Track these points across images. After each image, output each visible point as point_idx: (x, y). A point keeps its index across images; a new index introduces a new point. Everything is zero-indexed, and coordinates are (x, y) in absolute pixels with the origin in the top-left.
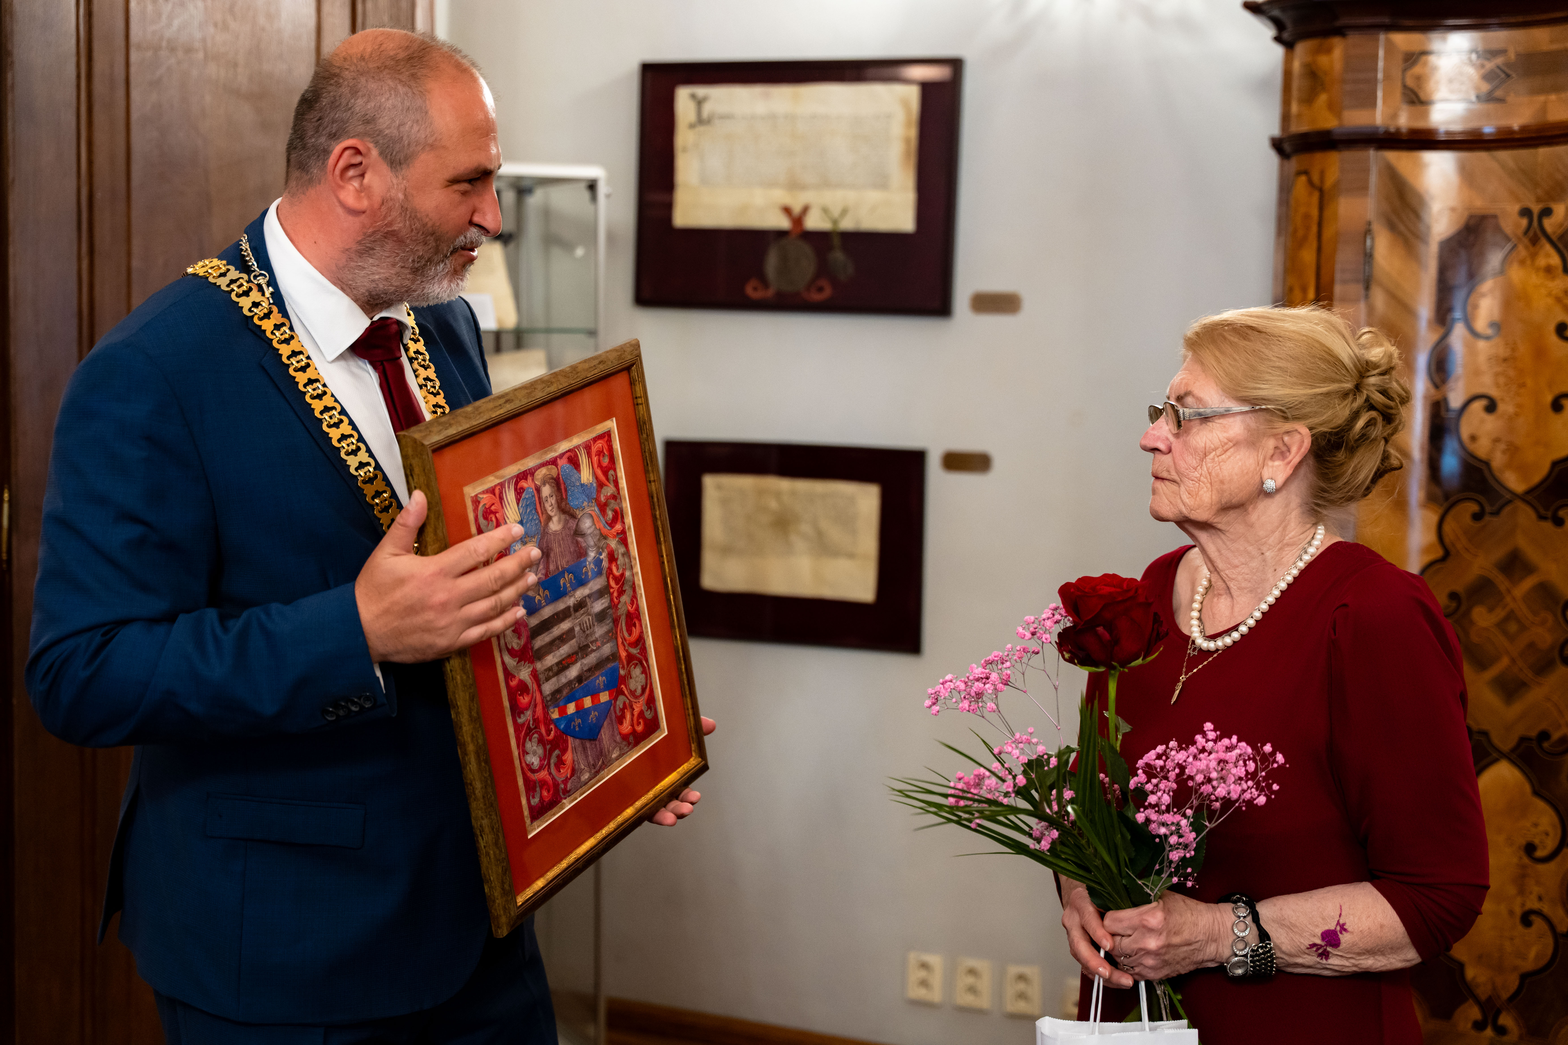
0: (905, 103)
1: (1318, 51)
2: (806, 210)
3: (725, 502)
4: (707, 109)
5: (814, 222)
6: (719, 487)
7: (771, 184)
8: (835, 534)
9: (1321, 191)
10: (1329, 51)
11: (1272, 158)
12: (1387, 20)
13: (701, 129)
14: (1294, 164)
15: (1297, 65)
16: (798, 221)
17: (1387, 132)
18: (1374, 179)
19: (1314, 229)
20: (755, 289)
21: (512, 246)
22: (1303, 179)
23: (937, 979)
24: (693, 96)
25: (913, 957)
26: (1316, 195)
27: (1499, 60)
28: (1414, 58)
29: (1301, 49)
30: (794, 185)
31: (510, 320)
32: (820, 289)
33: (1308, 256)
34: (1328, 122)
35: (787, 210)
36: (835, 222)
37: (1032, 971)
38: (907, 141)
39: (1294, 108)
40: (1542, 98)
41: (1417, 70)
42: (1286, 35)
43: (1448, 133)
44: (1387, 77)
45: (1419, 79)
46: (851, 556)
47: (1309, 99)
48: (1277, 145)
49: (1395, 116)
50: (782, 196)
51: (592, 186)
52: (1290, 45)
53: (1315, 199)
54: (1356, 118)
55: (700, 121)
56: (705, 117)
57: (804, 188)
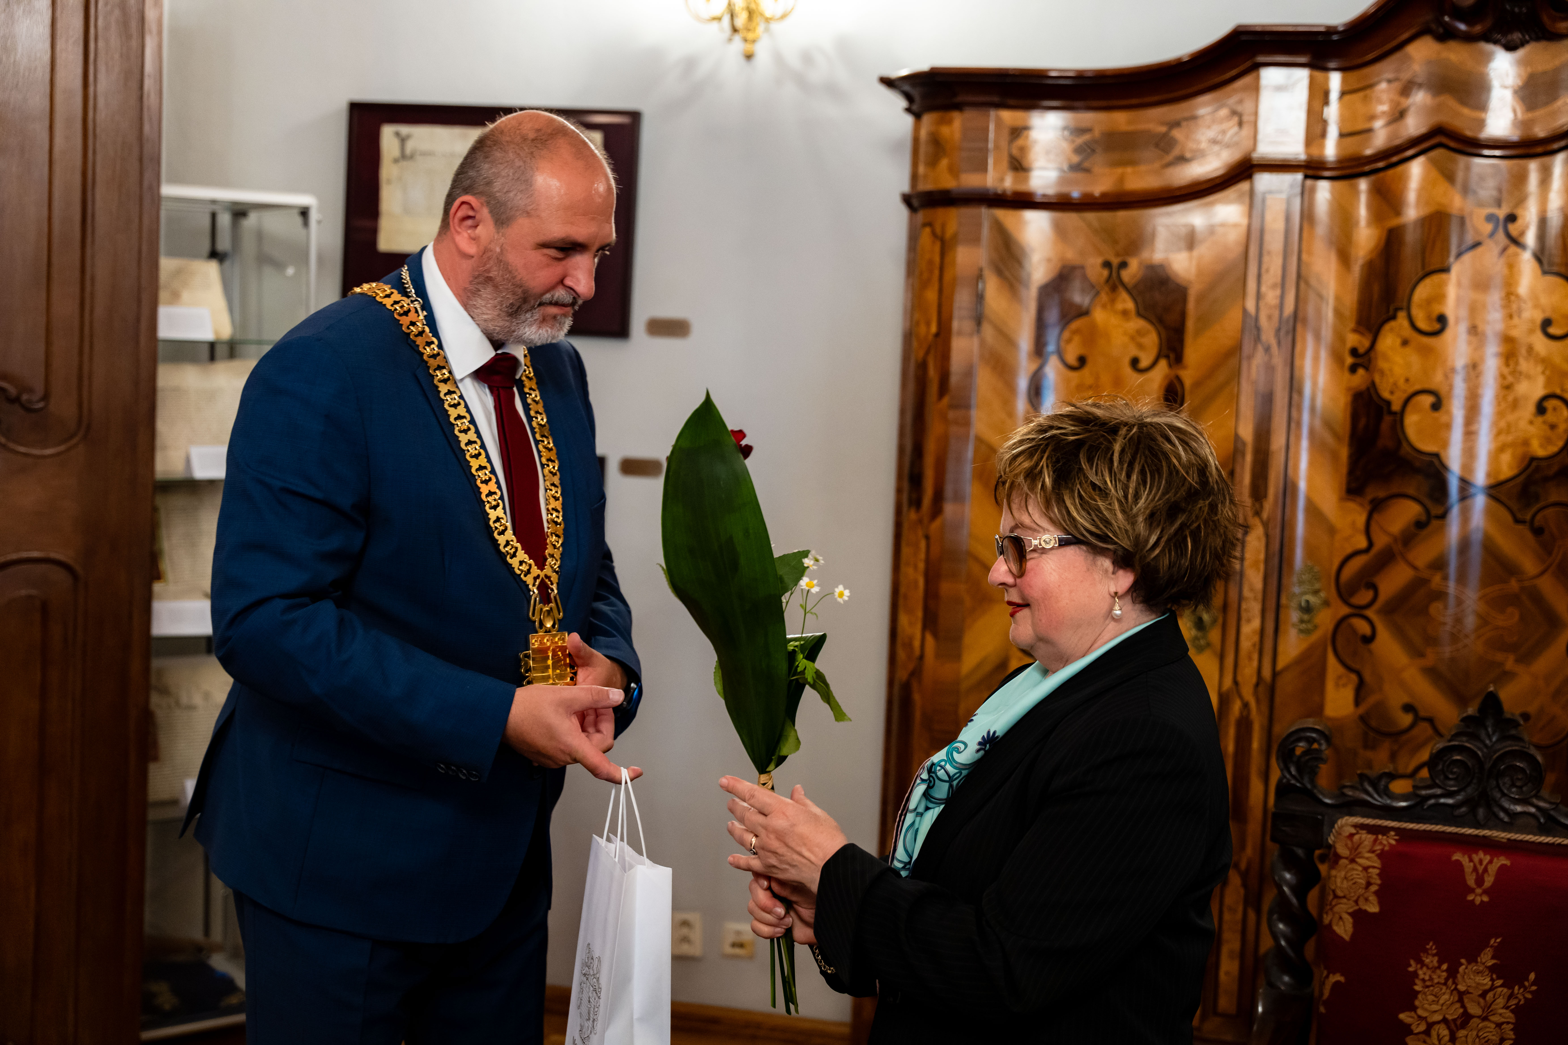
1: (941, 122)
4: (410, 146)
9: (942, 240)
10: (949, 122)
11: (903, 212)
12: (996, 99)
13: (404, 164)
14: (920, 216)
15: (923, 133)
17: (996, 194)
18: (986, 231)
19: (937, 272)
21: (227, 263)
22: (928, 230)
26: (939, 243)
27: (1087, 137)
28: (1018, 132)
29: (928, 119)
31: (226, 331)
33: (931, 295)
34: (948, 183)
37: (693, 918)
39: (921, 169)
40: (1120, 170)
41: (1020, 142)
42: (915, 107)
43: (1044, 196)
44: (997, 147)
45: (1023, 150)
47: (933, 162)
48: (907, 200)
49: (1002, 180)
51: (304, 213)
52: (917, 116)
53: (937, 248)
54: (971, 181)
55: (404, 156)
56: (408, 153)
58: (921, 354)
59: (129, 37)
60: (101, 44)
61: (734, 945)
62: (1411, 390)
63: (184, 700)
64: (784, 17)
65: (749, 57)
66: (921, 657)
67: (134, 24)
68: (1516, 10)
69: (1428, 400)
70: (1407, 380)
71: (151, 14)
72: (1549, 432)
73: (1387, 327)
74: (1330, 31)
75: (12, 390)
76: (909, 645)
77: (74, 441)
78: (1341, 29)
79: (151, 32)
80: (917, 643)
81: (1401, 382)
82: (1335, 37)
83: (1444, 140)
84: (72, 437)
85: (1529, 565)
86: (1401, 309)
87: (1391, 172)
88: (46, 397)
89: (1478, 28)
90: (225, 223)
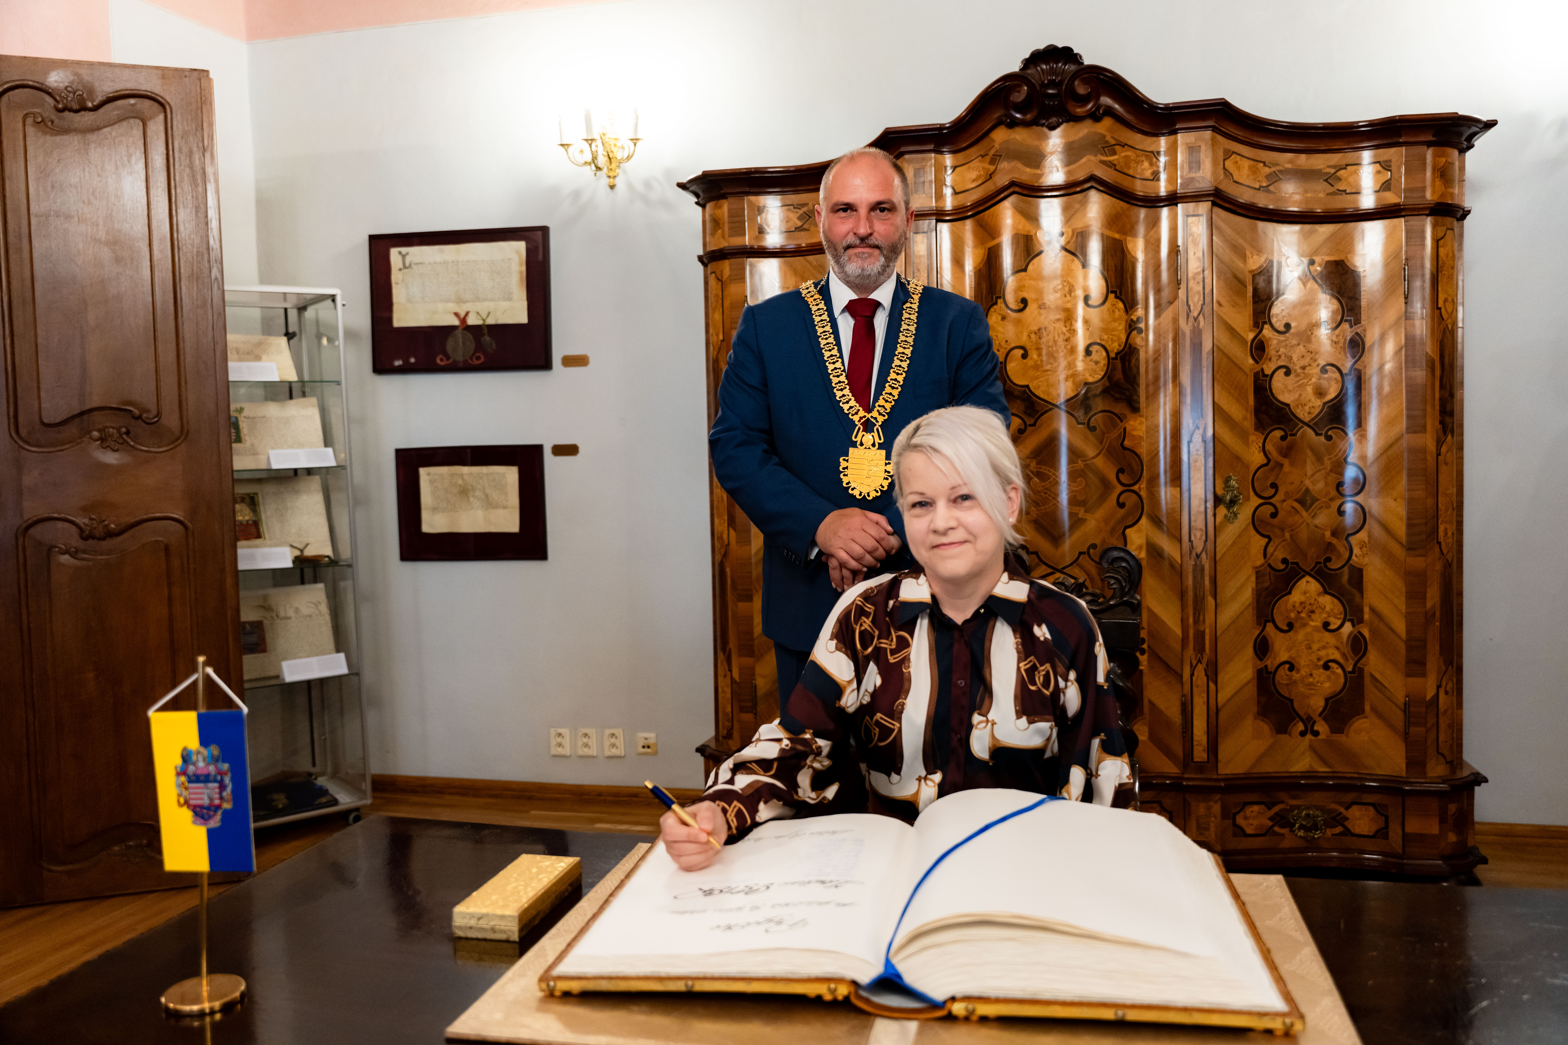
0: (518, 252)
1: (716, 208)
2: (467, 314)
3: (432, 482)
4: (408, 260)
5: (472, 321)
6: (428, 474)
7: (447, 301)
8: (495, 495)
9: (722, 281)
10: (720, 207)
11: (701, 267)
12: (747, 189)
13: (406, 271)
14: (709, 268)
15: (707, 216)
16: (463, 320)
17: (751, 249)
18: (748, 273)
19: (720, 301)
20: (441, 360)
21: (293, 339)
22: (714, 275)
23: (567, 742)
24: (400, 253)
25: (553, 731)
26: (720, 283)
27: (805, 209)
28: (758, 209)
29: (709, 206)
30: (460, 301)
31: (295, 375)
32: (478, 358)
34: (723, 244)
35: (456, 314)
36: (484, 320)
37: (618, 732)
38: (521, 273)
39: (708, 239)
41: (760, 216)
42: (701, 201)
43: (774, 249)
44: (749, 220)
45: (761, 221)
46: (505, 507)
47: (713, 234)
48: (700, 259)
49: (752, 240)
50: (453, 307)
51: (333, 298)
52: (703, 206)
53: (719, 287)
54: (736, 242)
55: (405, 267)
56: (407, 264)
57: (465, 302)
58: (715, 353)
59: (196, 185)
60: (178, 191)
61: (644, 747)
62: (1009, 348)
63: (282, 614)
64: (629, 158)
65: (612, 187)
66: (728, 545)
67: (199, 177)
68: (1051, 103)
69: (1019, 352)
70: (1007, 341)
71: (209, 170)
72: (1094, 367)
73: (992, 309)
74: (941, 127)
75: (136, 412)
76: (721, 538)
77: (179, 442)
78: (947, 125)
79: (210, 182)
80: (725, 536)
81: (1003, 344)
82: (945, 131)
83: (1017, 189)
84: (177, 439)
85: (1091, 452)
86: (1000, 297)
87: (987, 212)
88: (159, 414)
89: (1029, 117)
90: (293, 315)
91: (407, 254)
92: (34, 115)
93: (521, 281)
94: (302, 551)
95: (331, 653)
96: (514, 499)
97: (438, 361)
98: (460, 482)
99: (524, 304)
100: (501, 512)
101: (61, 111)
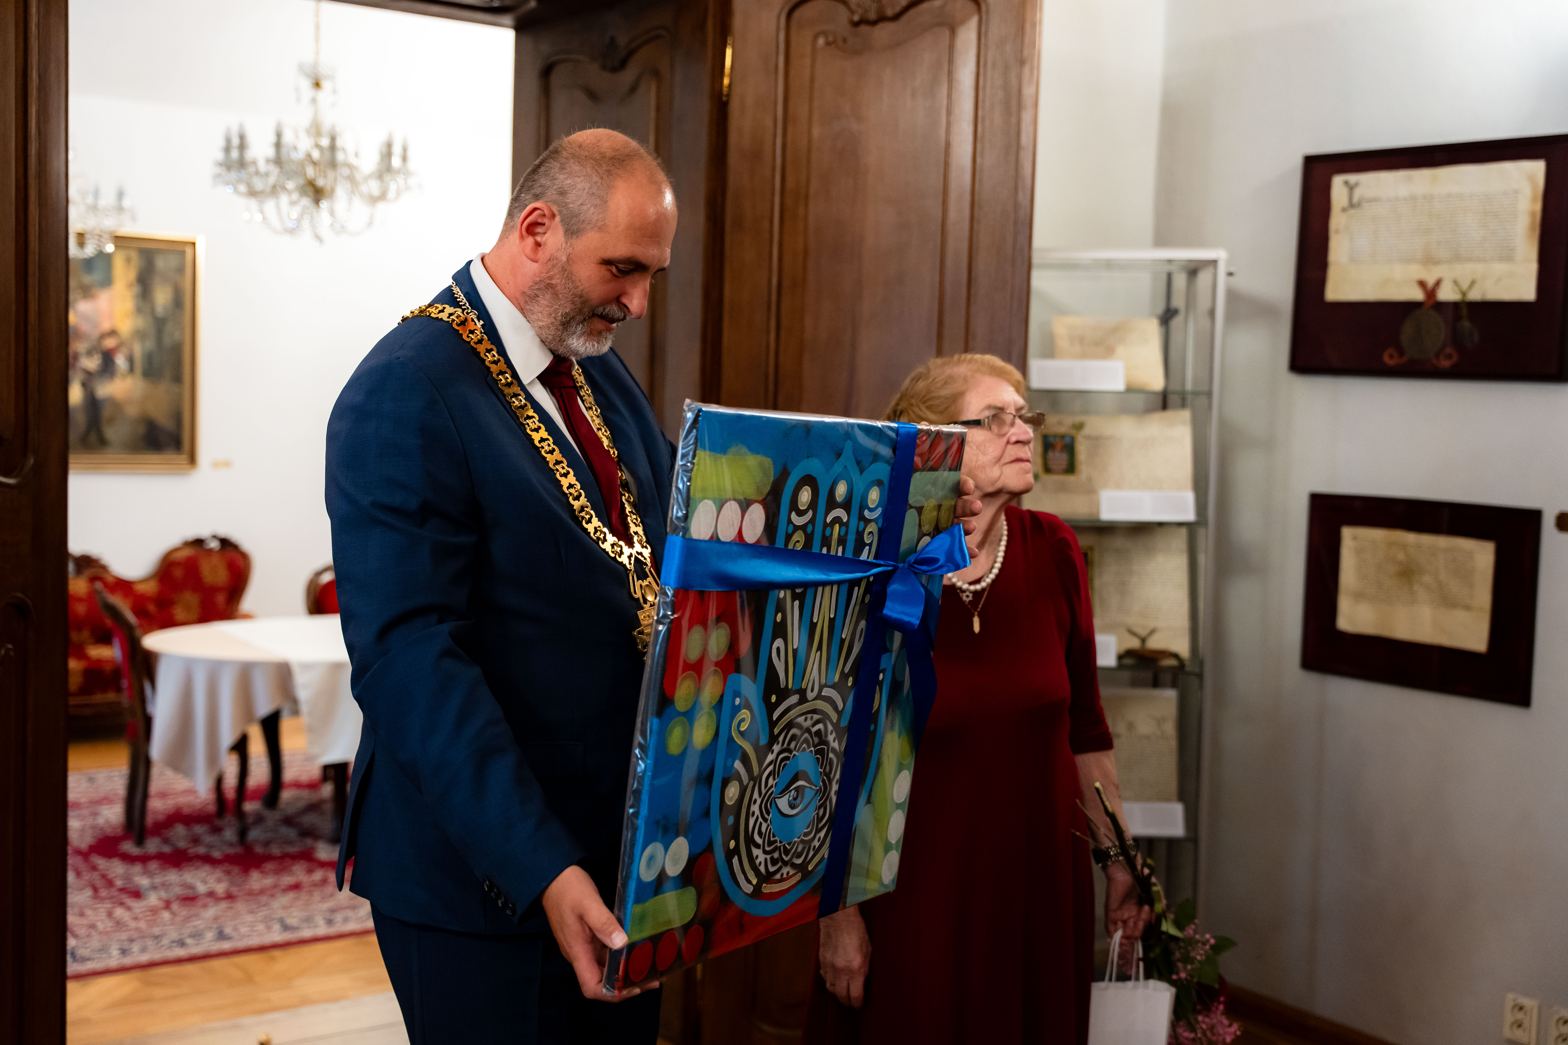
0: (1531, 179)
2: (1438, 283)
3: (1359, 551)
4: (1358, 193)
5: (1447, 294)
6: (1355, 538)
7: (1409, 261)
8: (1454, 586)
13: (1353, 211)
16: (1431, 293)
20: (1391, 357)
21: (1168, 328)
23: (1531, 1022)
24: (1346, 183)
25: (1509, 997)
30: (1429, 261)
31: (1158, 382)
32: (1448, 357)
35: (1422, 284)
36: (1464, 294)
38: (1533, 214)
46: (1468, 608)
50: (1418, 271)
55: (1352, 205)
56: (1355, 200)
57: (1436, 262)
59: (1009, 115)
67: (1014, 103)
71: (1027, 92)
79: (1026, 108)
90: (1180, 281)
91: (1357, 184)
92: (824, 33)
93: (1532, 228)
94: (1143, 640)
95: (1167, 800)
96: (1483, 596)
97: (1386, 358)
98: (1401, 556)
99: (1532, 268)
100: (1460, 615)
101: (856, 24)
